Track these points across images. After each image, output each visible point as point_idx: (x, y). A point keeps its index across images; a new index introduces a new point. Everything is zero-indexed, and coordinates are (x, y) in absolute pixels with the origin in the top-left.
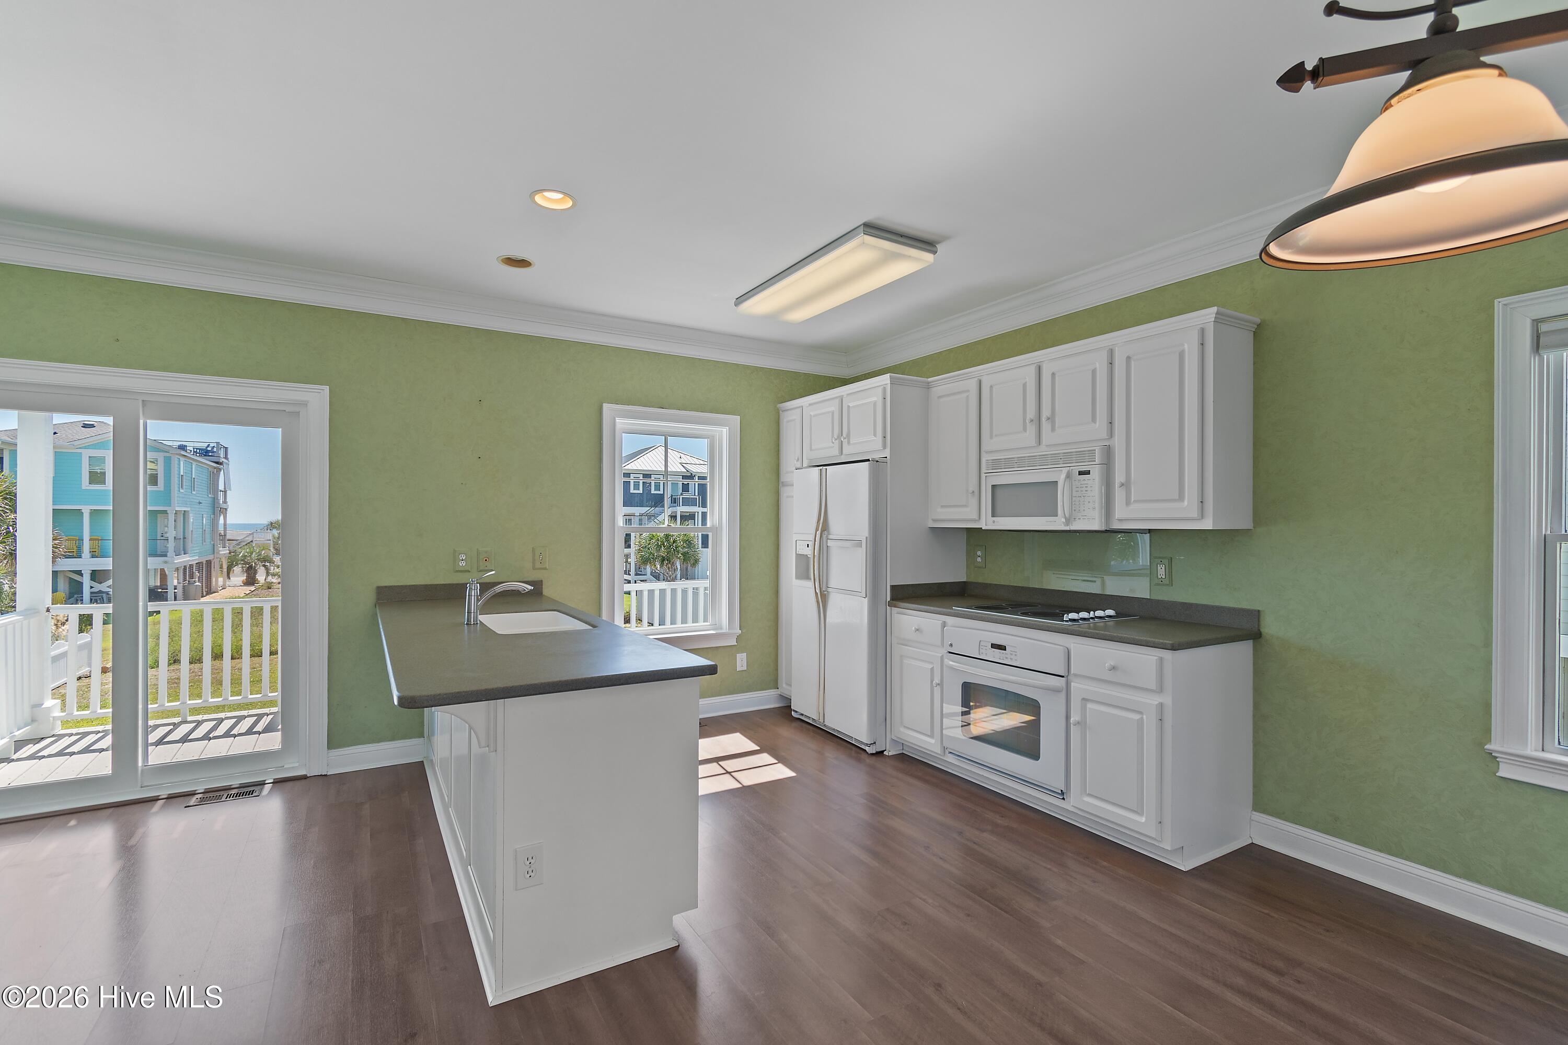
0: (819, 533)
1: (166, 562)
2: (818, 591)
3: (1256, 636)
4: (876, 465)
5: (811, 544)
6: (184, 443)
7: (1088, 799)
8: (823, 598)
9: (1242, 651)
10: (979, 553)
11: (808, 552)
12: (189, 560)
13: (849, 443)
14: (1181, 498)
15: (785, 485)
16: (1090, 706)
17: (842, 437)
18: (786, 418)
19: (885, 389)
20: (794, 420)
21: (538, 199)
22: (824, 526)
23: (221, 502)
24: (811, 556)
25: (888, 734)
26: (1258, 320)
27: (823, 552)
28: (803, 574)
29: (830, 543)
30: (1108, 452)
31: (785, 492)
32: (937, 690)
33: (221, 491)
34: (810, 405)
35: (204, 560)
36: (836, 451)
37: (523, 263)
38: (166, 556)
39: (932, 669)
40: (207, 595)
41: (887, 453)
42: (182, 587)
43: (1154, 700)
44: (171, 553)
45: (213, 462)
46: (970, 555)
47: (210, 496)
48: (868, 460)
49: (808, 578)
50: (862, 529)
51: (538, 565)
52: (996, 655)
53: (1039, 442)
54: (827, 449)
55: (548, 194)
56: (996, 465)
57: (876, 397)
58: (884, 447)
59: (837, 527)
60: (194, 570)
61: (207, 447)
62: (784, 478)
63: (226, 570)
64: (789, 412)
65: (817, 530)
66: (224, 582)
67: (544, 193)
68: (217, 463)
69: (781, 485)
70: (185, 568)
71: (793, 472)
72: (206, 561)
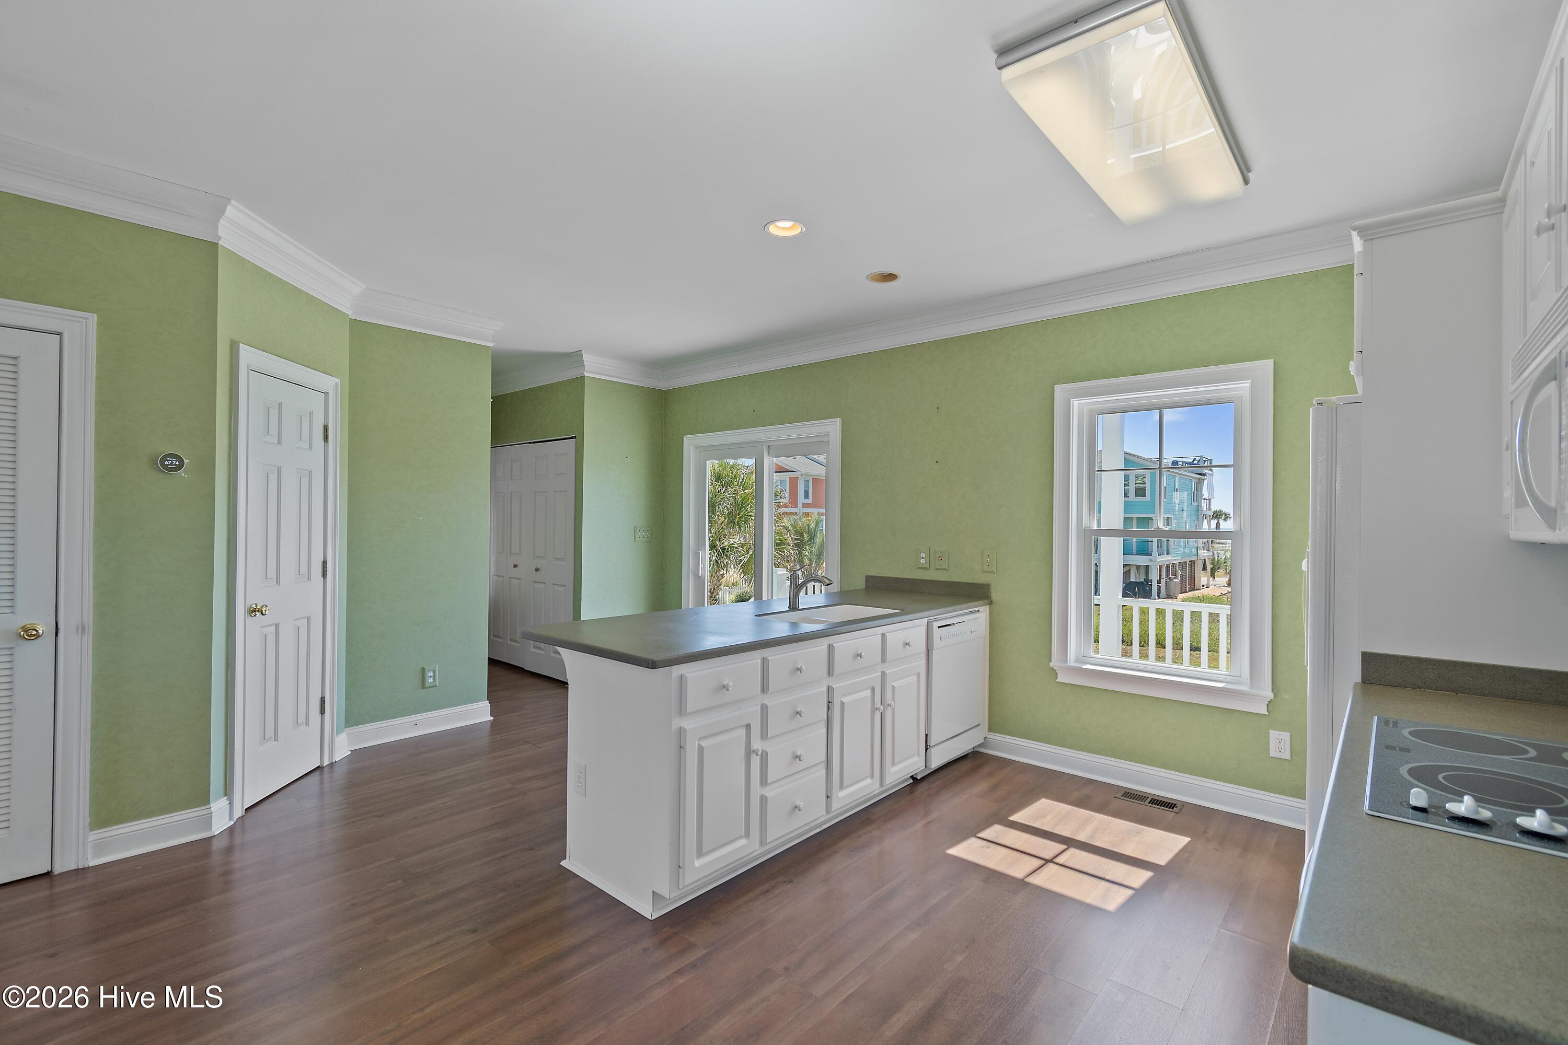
1: (1151, 560)
6: (1176, 459)
12: (1172, 560)
21: (772, 229)
23: (1205, 509)
33: (1204, 499)
35: (1187, 560)
37: (890, 277)
38: (1151, 555)
40: (1189, 591)
42: (1165, 582)
44: (1155, 553)
45: (1197, 474)
47: (1193, 504)
51: (986, 568)
55: (780, 224)
60: (1177, 569)
61: (1193, 461)
63: (1210, 571)
66: (1208, 580)
67: (776, 224)
68: (1201, 474)
70: (1168, 566)
72: (1190, 561)
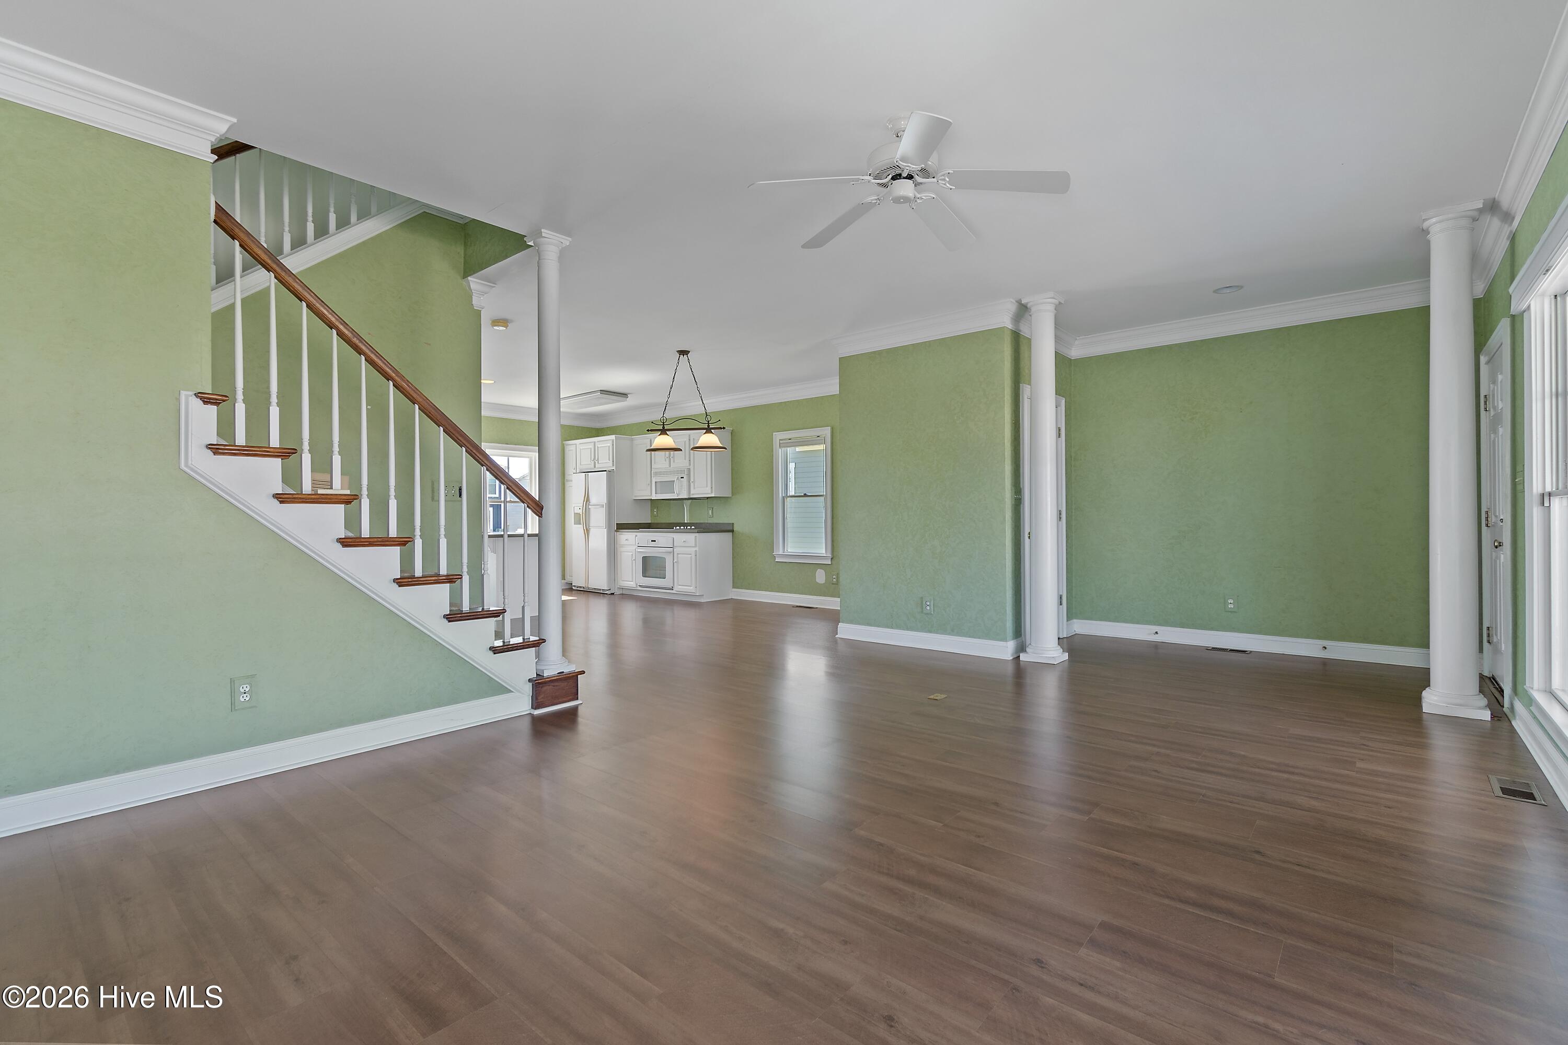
0: (585, 502)
2: (585, 529)
3: (732, 531)
4: (610, 473)
5: (581, 508)
7: (680, 587)
8: (587, 531)
9: (729, 536)
10: (655, 510)
11: (580, 511)
13: (598, 463)
14: (707, 487)
15: (567, 481)
16: (679, 555)
17: (595, 460)
18: (567, 449)
19: (613, 441)
20: (572, 450)
22: (587, 499)
24: (581, 514)
25: (616, 585)
26: (732, 429)
27: (587, 511)
28: (578, 522)
29: (590, 507)
30: (689, 470)
31: (567, 484)
32: (634, 562)
34: (580, 444)
36: (592, 466)
39: (632, 554)
41: (614, 468)
43: (694, 549)
46: (652, 511)
48: (606, 471)
49: (580, 524)
50: (603, 499)
52: (653, 544)
53: (670, 466)
54: (587, 464)
56: (656, 474)
57: (610, 444)
58: (613, 465)
59: (593, 500)
62: (567, 477)
64: (569, 446)
65: (584, 501)
69: (565, 480)
71: (572, 475)
